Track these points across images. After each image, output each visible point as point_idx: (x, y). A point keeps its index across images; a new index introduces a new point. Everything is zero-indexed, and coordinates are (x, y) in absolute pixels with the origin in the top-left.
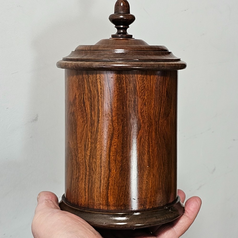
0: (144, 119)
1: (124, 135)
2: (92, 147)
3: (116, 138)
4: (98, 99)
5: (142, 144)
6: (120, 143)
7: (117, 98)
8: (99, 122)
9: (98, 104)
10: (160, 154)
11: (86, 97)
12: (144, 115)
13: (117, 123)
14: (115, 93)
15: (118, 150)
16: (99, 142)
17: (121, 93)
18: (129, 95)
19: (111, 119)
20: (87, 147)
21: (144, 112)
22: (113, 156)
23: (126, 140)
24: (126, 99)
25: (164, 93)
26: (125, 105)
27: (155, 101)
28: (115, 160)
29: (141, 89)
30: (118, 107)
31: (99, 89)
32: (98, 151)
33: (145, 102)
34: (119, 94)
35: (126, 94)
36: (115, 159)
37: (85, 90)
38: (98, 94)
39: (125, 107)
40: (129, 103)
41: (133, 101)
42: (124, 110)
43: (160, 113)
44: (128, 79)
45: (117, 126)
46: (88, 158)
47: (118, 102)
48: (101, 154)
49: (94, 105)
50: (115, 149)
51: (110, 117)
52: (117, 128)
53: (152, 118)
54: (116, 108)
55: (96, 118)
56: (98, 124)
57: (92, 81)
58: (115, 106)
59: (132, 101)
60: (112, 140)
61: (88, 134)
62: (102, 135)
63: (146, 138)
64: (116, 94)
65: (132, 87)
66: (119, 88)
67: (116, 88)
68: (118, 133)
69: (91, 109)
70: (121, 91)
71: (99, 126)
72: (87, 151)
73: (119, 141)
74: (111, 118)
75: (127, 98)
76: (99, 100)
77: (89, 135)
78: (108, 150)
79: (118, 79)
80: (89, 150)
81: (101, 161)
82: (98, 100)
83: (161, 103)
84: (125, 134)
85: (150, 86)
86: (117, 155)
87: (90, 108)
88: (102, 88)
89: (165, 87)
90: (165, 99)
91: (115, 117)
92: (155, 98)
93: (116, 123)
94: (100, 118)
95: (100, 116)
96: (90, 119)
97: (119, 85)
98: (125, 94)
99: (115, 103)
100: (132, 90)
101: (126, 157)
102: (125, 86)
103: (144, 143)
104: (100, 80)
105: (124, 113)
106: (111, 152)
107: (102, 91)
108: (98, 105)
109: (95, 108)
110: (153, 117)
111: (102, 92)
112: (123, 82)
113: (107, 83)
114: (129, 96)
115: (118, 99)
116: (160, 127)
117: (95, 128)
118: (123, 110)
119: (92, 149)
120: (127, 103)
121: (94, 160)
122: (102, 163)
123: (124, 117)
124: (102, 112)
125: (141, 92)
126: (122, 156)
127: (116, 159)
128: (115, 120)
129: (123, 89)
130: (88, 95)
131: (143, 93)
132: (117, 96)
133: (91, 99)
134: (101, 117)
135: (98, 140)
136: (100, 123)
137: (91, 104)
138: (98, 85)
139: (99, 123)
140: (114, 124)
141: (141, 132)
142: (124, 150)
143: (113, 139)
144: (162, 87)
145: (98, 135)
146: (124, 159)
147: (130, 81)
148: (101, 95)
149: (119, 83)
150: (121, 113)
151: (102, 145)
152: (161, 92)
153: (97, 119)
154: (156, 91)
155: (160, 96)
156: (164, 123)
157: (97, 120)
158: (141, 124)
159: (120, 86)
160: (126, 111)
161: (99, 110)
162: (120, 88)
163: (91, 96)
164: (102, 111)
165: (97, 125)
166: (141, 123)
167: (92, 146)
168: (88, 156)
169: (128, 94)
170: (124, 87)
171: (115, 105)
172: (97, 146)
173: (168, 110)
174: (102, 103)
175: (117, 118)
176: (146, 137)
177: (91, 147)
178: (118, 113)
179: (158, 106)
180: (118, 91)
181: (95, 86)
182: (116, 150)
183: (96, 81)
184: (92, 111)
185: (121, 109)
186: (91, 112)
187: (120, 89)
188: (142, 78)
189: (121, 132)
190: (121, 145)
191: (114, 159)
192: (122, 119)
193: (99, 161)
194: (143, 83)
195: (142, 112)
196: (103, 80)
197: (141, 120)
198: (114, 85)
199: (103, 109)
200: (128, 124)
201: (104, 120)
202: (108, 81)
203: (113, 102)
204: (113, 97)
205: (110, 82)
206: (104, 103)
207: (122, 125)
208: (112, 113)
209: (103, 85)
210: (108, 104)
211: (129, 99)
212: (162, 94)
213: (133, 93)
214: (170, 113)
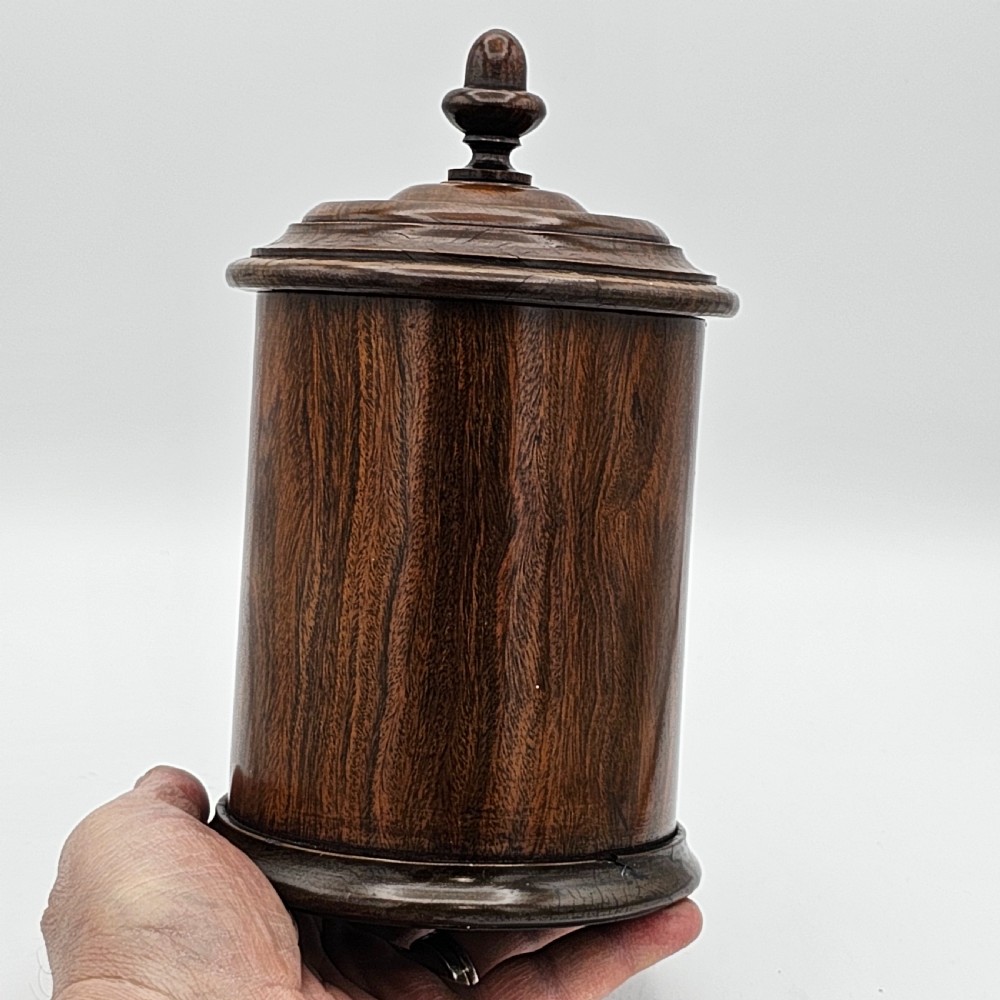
0: (530, 497)
1: (448, 552)
2: (324, 596)
3: (416, 566)
4: (357, 406)
5: (519, 597)
6: (429, 584)
7: (427, 408)
8: (357, 498)
9: (355, 426)
10: (594, 642)
11: (313, 400)
12: (530, 483)
13: (421, 504)
14: (422, 385)
15: (420, 610)
16: (349, 575)
17: (445, 388)
18: (477, 400)
19: (399, 490)
20: (305, 594)
21: (532, 470)
22: (399, 634)
23: (455, 574)
24: (465, 410)
25: (624, 401)
26: (459, 436)
27: (580, 426)
28: (406, 648)
29: (526, 378)
30: (430, 439)
31: (363, 367)
32: (344, 612)
33: (539, 427)
34: (435, 391)
35: (462, 391)
36: (407, 645)
37: (312, 371)
38: (358, 386)
39: (456, 445)
40: (473, 429)
41: (490, 423)
42: (452, 454)
43: (600, 480)
44: (474, 335)
45: (422, 516)
46: (307, 639)
47: (429, 422)
48: (357, 622)
49: (339, 432)
50: (408, 606)
51: (396, 481)
52: (420, 524)
53: (564, 496)
54: (421, 444)
55: (344, 481)
56: (350, 504)
57: (339, 335)
58: (417, 437)
59: (486, 421)
60: (399, 572)
61: (313, 542)
62: (364, 551)
63: (535, 572)
64: (424, 391)
65: (489, 367)
66: (439, 366)
67: (427, 366)
68: (425, 544)
69: (330, 445)
70: (443, 381)
71: (355, 514)
72: (304, 611)
73: (425, 576)
74: (401, 483)
75: (468, 410)
76: (358, 414)
77: (318, 548)
78: (384, 608)
79: (436, 332)
80: (313, 605)
81: (354, 651)
82: (355, 413)
83: (609, 439)
84: (451, 551)
85: (560, 368)
86: (417, 633)
87: (324, 443)
88: (375, 365)
89: (630, 377)
90: (624, 424)
91: (416, 479)
92: (583, 419)
93: (419, 506)
94: (359, 483)
95: (361, 474)
96: (324, 483)
97: (438, 358)
98: (459, 393)
99: (417, 424)
100: (487, 376)
101: (449, 642)
102: (461, 363)
103: (525, 592)
104: (369, 332)
105: (449, 468)
106: (393, 620)
107: (374, 378)
108: (356, 431)
109: (345, 444)
110: (571, 492)
111: (371, 378)
112: (453, 347)
113: (391, 345)
114: (474, 401)
115: (431, 409)
116: (596, 534)
117: (340, 521)
118: (449, 453)
119: (323, 602)
120: (467, 429)
121: (329, 646)
122: (355, 659)
123: (449, 481)
124: (369, 458)
125: (524, 387)
126: (435, 636)
127: (410, 648)
128: (415, 492)
129: (452, 372)
130: (321, 388)
131: (532, 392)
132: (427, 399)
133: (331, 405)
134: (363, 479)
135: (348, 570)
136: (360, 501)
137: (331, 424)
138: (358, 354)
139: (354, 502)
140: (410, 507)
141: (517, 545)
142: (442, 611)
143: (403, 567)
144: (614, 376)
145: (348, 550)
146: (442, 650)
147: (481, 344)
148: (368, 393)
149: (437, 349)
150: (438, 467)
151: (361, 590)
152: (609, 397)
153: (349, 484)
154: (586, 390)
156: (614, 522)
157: (349, 489)
158: (515, 515)
159: (442, 359)
160: (460, 462)
161: (359, 451)
162: (442, 369)
163: (332, 395)
164: (367, 455)
165: (348, 507)
166: (518, 512)
167: (324, 591)
168: (309, 630)
169: (472, 392)
170: (459, 364)
171: (420, 433)
172: (342, 592)
173: (637, 472)
174: (368, 425)
175: (424, 485)
176: (534, 568)
177: (319, 593)
178: (427, 466)
179: (592, 452)
180: (432, 378)
181: (347, 358)
182: (413, 610)
183: (353, 337)
184: (331, 454)
185: (440, 451)
186: (328, 457)
187: (440, 373)
188: (530, 336)
189: (437, 544)
190: (431, 592)
191: (404, 646)
192: (442, 488)
193: (348, 653)
194: (532, 355)
195: (523, 467)
196: (379, 333)
197: (519, 498)
198: (417, 353)
199: (374, 447)
200: (464, 511)
201: (374, 492)
202: (398, 339)
203: (412, 423)
204: (414, 402)
205: (405, 343)
206: (379, 424)
207: (442, 514)
208: (404, 464)
209: (377, 354)
210: (391, 427)
211: (475, 415)
212: (611, 406)
213: (492, 392)
214: (644, 482)
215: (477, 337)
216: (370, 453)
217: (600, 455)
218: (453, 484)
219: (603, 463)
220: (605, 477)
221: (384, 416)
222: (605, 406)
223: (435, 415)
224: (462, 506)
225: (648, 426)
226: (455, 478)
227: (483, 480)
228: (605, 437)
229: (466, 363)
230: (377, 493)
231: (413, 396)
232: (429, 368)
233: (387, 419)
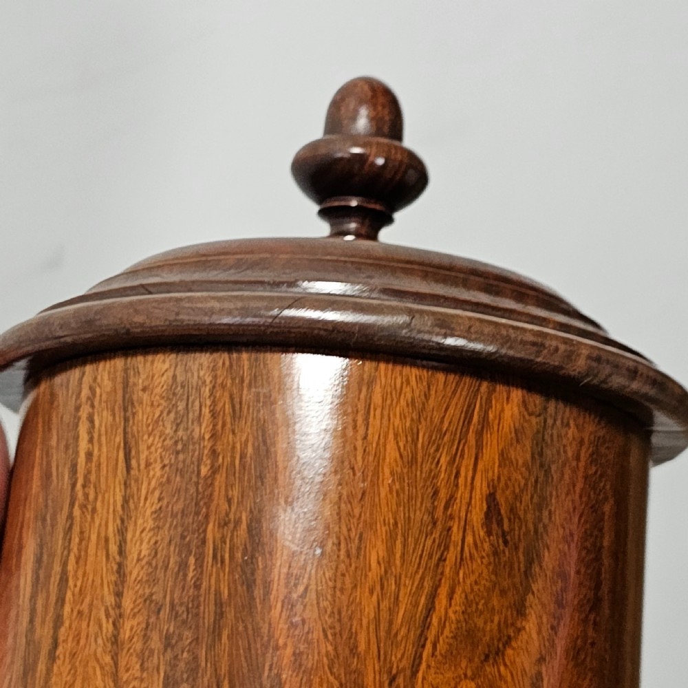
0: (303, 646)
4: (70, 515)
7: (157, 507)
8: (57, 653)
9: (67, 544)
11: (30, 518)
12: (303, 622)
13: (137, 656)
14: (152, 474)
17: (182, 476)
18: (226, 491)
19: (109, 635)
21: (308, 601)
24: (208, 508)
25: (469, 504)
26: (198, 547)
27: (391, 538)
30: (156, 553)
31: (82, 458)
34: (168, 481)
35: (206, 478)
38: (74, 485)
39: (192, 560)
40: (218, 536)
41: (244, 526)
42: (185, 575)
43: (425, 625)
44: (227, 394)
45: (138, 674)
47: (158, 527)
49: (49, 556)
51: (108, 621)
53: (362, 647)
54: (144, 562)
55: (46, 631)
56: (49, 664)
58: (139, 554)
59: (238, 522)
64: (153, 483)
65: (247, 441)
66: (176, 443)
67: (160, 445)
69: (38, 578)
70: (180, 465)
71: (54, 679)
74: (114, 624)
75: (213, 507)
76: (70, 528)
79: (174, 394)
82: (68, 525)
83: (442, 559)
85: (359, 443)
87: (32, 577)
88: (96, 452)
89: (480, 466)
90: (469, 539)
91: (134, 615)
92: (396, 524)
93: (134, 659)
94: (63, 630)
95: (65, 617)
96: (27, 637)
97: (176, 431)
98: (201, 481)
99: (142, 532)
100: (243, 456)
102: (207, 437)
104: (93, 406)
105: (181, 598)
107: (93, 471)
108: (66, 553)
110: (373, 640)
111: (90, 472)
112: (197, 413)
113: (117, 419)
114: (223, 492)
115: (161, 508)
118: (181, 574)
120: (210, 536)
123: (179, 619)
124: (77, 589)
128: (131, 639)
129: (194, 451)
130: (38, 500)
132: (157, 494)
133: (44, 520)
134: (67, 623)
136: (61, 657)
137: (42, 548)
138: (78, 439)
139: (54, 660)
140: (122, 663)
144: (450, 463)
147: (237, 407)
148: (84, 494)
149: (176, 419)
150: (165, 597)
152: (443, 494)
153: (52, 632)
154: (401, 479)
155: (432, 513)
157: (50, 641)
158: (279, 675)
159: (180, 433)
160: (197, 587)
161: (67, 581)
162: (180, 447)
163: (46, 504)
164: (75, 586)
165: (47, 669)
166: (282, 669)
169: (220, 479)
170: (204, 438)
171: (145, 546)
173: (496, 619)
174: (81, 540)
175: (144, 626)
178: (151, 595)
179: (412, 578)
180: (166, 462)
181: (67, 448)
183: (75, 418)
184: (37, 592)
185: (169, 573)
186: (33, 597)
187: (178, 453)
192: (168, 630)
195: (295, 596)
196: (103, 405)
197: (285, 645)
198: (148, 425)
199: (84, 574)
200: (198, 666)
201: (78, 642)
202: (125, 410)
203: (135, 531)
204: (139, 498)
205: (134, 414)
206: (94, 537)
207: (165, 672)
208: (119, 595)
209: (100, 435)
210: (107, 540)
211: (223, 513)
212: (446, 508)
213: (249, 481)
214: (509, 637)
215: (232, 398)
216: (79, 584)
217: (425, 583)
218: (184, 622)
219: (433, 596)
220: (435, 621)
221: (100, 525)
222: (435, 508)
223: (166, 517)
224: (196, 658)
225: (517, 548)
226: (188, 613)
227: (230, 614)
228: (436, 557)
229: (214, 436)
230: (82, 642)
231: (139, 490)
232: (162, 446)
233: (103, 528)
